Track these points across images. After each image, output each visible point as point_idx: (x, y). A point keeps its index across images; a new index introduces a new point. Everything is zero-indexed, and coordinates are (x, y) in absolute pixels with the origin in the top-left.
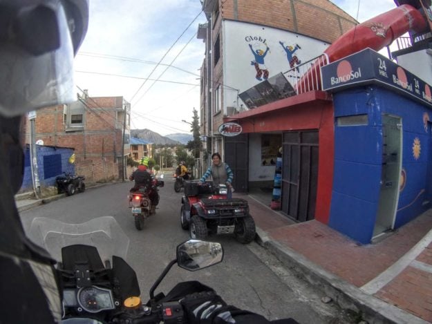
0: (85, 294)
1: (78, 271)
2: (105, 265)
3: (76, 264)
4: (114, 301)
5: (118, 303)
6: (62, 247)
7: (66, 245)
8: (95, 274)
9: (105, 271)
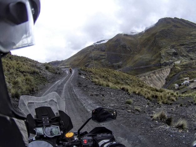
0: (47, 129)
1: (43, 119)
2: (56, 115)
3: (43, 115)
4: (61, 131)
5: (62, 132)
6: (35, 108)
7: (37, 107)
8: (52, 119)
9: (56, 117)
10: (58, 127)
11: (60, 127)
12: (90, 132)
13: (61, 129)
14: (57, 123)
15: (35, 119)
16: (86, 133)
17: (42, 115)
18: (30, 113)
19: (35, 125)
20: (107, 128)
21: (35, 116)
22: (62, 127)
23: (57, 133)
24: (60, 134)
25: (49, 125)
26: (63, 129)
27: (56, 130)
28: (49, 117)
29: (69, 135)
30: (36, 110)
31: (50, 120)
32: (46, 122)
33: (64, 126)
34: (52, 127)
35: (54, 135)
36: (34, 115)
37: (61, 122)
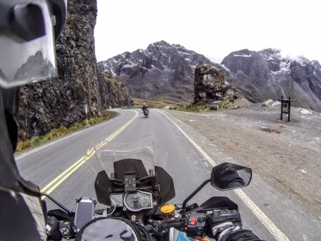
0: (130, 196)
1: (126, 179)
2: (148, 174)
4: (153, 201)
5: (155, 203)
6: (115, 161)
7: (117, 160)
8: (141, 181)
9: (149, 178)
10: (151, 194)
11: (153, 194)
12: (202, 205)
13: (154, 198)
14: (149, 188)
15: (112, 179)
16: (196, 206)
17: (126, 172)
18: (104, 169)
19: (110, 189)
20: (230, 199)
21: (112, 174)
22: (156, 194)
23: (147, 205)
24: (152, 207)
25: (135, 189)
26: (158, 197)
27: (146, 200)
28: (137, 177)
29: (167, 208)
30: (115, 164)
31: (137, 182)
32: (131, 185)
33: (159, 192)
34: (138, 195)
35: (141, 207)
36: (110, 172)
37: (156, 186)
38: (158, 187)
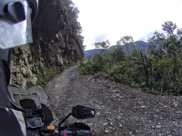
1: (27, 110)
2: (38, 108)
3: (26, 107)
4: (42, 123)
7: (21, 99)
9: (38, 110)
10: (40, 118)
14: (39, 115)
16: (66, 127)
22: (43, 119)
23: (39, 124)
24: (42, 126)
25: (32, 116)
26: (44, 121)
27: (38, 122)
28: (32, 109)
30: (21, 101)
31: (33, 111)
32: (29, 114)
33: (45, 118)
34: (34, 119)
35: (36, 126)
37: (43, 114)
38: (44, 115)
